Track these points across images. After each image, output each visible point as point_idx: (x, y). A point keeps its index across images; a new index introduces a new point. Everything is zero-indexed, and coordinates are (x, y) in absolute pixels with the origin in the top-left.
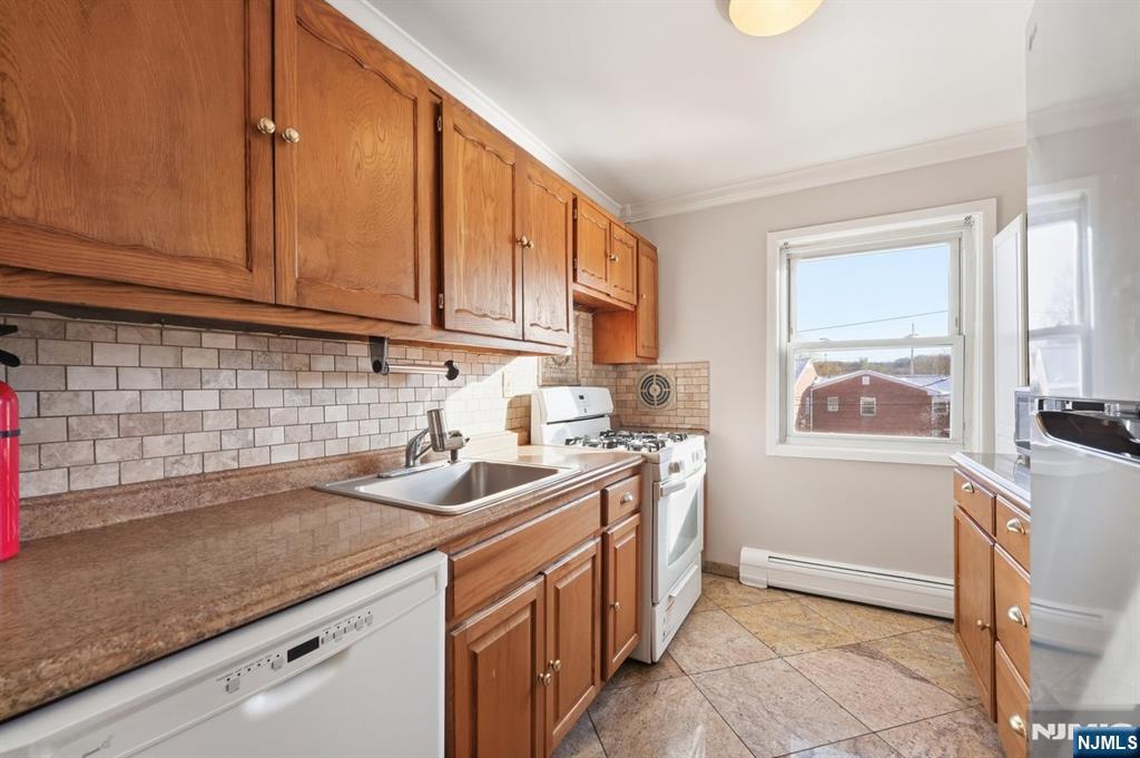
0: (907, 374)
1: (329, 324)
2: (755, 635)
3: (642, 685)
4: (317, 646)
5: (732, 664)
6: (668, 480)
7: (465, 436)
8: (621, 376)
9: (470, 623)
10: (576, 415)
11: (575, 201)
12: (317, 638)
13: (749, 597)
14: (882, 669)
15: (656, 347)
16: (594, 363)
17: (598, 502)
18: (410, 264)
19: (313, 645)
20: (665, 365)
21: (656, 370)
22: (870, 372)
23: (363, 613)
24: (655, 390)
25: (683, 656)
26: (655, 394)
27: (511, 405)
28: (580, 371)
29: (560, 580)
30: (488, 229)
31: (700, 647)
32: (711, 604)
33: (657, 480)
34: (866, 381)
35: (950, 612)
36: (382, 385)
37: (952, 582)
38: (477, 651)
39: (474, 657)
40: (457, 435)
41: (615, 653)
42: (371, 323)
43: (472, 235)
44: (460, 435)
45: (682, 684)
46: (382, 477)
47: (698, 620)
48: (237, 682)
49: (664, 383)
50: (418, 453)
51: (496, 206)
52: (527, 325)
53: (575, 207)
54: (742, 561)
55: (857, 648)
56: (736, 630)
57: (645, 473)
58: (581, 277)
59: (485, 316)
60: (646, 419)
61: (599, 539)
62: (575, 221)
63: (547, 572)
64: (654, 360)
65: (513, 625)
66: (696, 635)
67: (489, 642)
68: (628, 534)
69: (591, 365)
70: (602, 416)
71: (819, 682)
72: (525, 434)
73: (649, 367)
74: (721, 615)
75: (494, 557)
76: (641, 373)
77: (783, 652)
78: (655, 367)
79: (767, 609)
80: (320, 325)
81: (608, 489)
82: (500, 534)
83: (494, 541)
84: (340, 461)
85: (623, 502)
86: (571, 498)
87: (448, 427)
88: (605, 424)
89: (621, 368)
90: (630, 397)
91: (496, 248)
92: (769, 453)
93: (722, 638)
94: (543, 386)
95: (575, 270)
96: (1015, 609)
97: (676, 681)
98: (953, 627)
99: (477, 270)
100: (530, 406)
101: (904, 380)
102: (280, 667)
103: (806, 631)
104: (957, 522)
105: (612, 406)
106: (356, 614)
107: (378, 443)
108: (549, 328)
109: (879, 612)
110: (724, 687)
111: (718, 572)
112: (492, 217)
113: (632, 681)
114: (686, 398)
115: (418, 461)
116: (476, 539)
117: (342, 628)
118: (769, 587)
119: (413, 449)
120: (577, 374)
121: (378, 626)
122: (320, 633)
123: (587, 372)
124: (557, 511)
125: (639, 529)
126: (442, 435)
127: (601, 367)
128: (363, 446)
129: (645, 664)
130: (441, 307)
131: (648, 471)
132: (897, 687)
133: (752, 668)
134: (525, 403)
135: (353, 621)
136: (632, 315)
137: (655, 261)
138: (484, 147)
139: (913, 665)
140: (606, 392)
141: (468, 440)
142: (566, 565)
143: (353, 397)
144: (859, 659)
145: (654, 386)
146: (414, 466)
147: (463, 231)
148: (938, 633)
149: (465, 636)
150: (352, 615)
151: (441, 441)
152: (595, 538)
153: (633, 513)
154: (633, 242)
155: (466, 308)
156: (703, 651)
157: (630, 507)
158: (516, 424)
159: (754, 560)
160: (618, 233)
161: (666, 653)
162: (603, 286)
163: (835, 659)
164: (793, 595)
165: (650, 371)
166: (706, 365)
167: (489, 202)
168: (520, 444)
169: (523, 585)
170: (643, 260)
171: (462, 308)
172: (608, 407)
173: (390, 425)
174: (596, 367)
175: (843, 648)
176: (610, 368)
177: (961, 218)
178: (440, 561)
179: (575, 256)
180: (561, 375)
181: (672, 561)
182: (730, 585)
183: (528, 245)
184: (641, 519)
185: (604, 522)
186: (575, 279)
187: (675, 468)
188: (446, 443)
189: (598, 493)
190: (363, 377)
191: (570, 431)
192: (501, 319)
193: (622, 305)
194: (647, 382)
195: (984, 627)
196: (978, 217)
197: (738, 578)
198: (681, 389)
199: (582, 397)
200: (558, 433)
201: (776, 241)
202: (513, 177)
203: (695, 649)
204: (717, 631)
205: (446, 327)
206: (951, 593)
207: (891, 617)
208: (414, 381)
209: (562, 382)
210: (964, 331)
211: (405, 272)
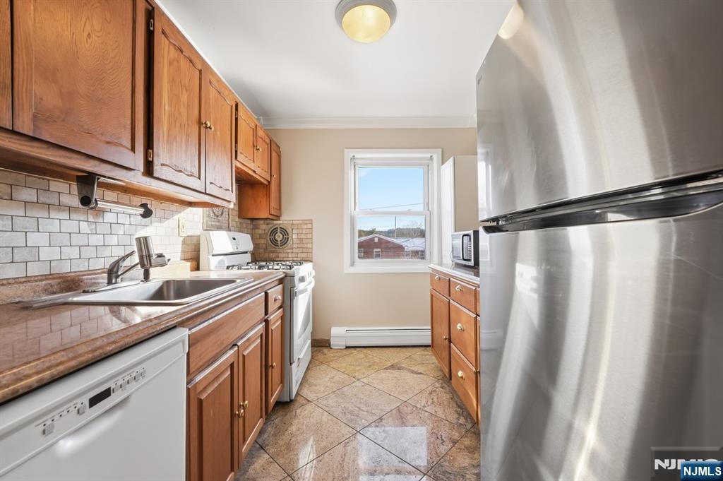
0: (393, 237)
1: (60, 157)
2: (344, 372)
3: (286, 415)
4: (109, 395)
5: (335, 389)
6: (300, 286)
7: (167, 257)
8: (256, 227)
9: (198, 379)
10: (231, 250)
11: (237, 105)
12: (110, 388)
13: (337, 355)
14: (404, 374)
15: (280, 209)
16: (239, 217)
17: (264, 299)
18: (129, 122)
19: (106, 394)
20: (285, 220)
21: (280, 224)
22: (378, 235)
23: (139, 369)
24: (279, 237)
25: (306, 392)
26: (279, 239)
27: (184, 243)
28: (231, 222)
29: (245, 349)
30: (183, 110)
31: (316, 386)
32: (317, 362)
33: (293, 287)
34: (376, 240)
35: (429, 342)
36: (82, 218)
37: (430, 328)
38: (202, 398)
39: (200, 402)
40: (160, 256)
41: (272, 396)
42: (96, 163)
43: (173, 110)
44: (164, 256)
45: (309, 407)
46: (88, 292)
47: (312, 373)
48: (52, 426)
49: (285, 232)
50: (119, 273)
51: (189, 95)
52: (208, 183)
53: (237, 109)
54: (332, 335)
55: (392, 367)
56: (334, 372)
57: (286, 283)
58: (240, 157)
59: (181, 171)
60: (273, 255)
61: (264, 324)
62: (236, 119)
63: (239, 344)
64: (278, 217)
65: (221, 379)
66: (311, 380)
67: (209, 391)
68: (277, 321)
69: (237, 219)
70: (246, 253)
71: (378, 387)
72: (195, 263)
73: (275, 222)
74: (324, 367)
75: (212, 332)
76: (271, 226)
77: (360, 377)
78: (278, 222)
79: (347, 358)
80: (52, 155)
81: (268, 291)
82: (212, 317)
83: (211, 321)
84: (44, 280)
85: (275, 300)
86: (249, 296)
87: (155, 250)
88: (248, 258)
89: (255, 222)
90: (262, 241)
91: (188, 125)
92: (346, 272)
93: (326, 379)
94: (206, 230)
95: (236, 151)
96: (459, 325)
97: (305, 407)
98: (430, 348)
99: (175, 137)
100: (199, 244)
101: (392, 240)
102: (84, 413)
103: (368, 364)
104: (432, 296)
105: (252, 246)
106: (135, 369)
107: (79, 266)
108: (221, 187)
109: (398, 349)
110: (333, 403)
111: (320, 344)
112: (186, 103)
113: (280, 413)
114: (299, 242)
115: (119, 280)
116: (199, 320)
117: (126, 380)
118: (347, 347)
119: (115, 270)
120: (229, 224)
121: (149, 378)
122: (111, 385)
123: (234, 223)
124: (244, 304)
125: (282, 318)
126: (149, 256)
127: (243, 221)
128: (65, 268)
129: (287, 403)
130: (151, 159)
131: (287, 281)
132: (411, 379)
133: (345, 389)
134: (195, 241)
135: (133, 375)
136: (266, 187)
137: (279, 156)
138: (182, 51)
139: (415, 368)
140: (249, 236)
141: (169, 260)
142: (248, 339)
143: (55, 226)
144: (394, 372)
145: (279, 234)
146: (116, 283)
147: (167, 108)
148: (423, 352)
149: (196, 388)
150: (132, 370)
151: (147, 261)
152: (261, 323)
153: (280, 308)
154: (268, 141)
155: (168, 164)
156: (318, 388)
157: (278, 304)
158: (189, 256)
159: (339, 334)
160: (261, 133)
161: (297, 394)
162: (252, 165)
163: (383, 374)
164: (358, 349)
165: (276, 224)
166: (310, 222)
167: (184, 91)
168: (192, 270)
169: (225, 353)
170: (273, 153)
171: (165, 163)
172: (250, 247)
173: (88, 252)
174: (240, 220)
175: (386, 369)
176: (249, 222)
177: (429, 156)
178: (184, 333)
179: (236, 142)
180: (217, 224)
181: (299, 337)
182: (325, 351)
183: (210, 128)
184: (284, 311)
185: (266, 313)
186: (236, 158)
187: (302, 279)
188: (153, 261)
189: (263, 293)
190: (64, 210)
191: (227, 261)
192: (191, 175)
193: (261, 179)
194: (274, 232)
195: (446, 339)
196: (435, 157)
197: (330, 345)
198: (294, 236)
199: (234, 239)
200: (221, 262)
201: (349, 154)
202: (200, 79)
203: (314, 387)
204: (323, 375)
205: (155, 175)
206: (430, 333)
207: (404, 350)
208: (109, 217)
209: (219, 228)
210: (430, 209)
211: (124, 127)
